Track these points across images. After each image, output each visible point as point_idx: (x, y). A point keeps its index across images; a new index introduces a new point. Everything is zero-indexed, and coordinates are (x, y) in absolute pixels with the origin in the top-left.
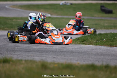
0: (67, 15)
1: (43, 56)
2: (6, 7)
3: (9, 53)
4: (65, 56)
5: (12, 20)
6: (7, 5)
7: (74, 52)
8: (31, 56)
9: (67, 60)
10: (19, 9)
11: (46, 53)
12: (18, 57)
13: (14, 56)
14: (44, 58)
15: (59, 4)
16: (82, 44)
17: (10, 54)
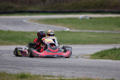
0: (86, 29)
1: (62, 72)
2: (24, 21)
3: (26, 68)
4: (84, 71)
5: (30, 34)
6: (25, 19)
7: (93, 67)
8: (50, 71)
9: (87, 75)
10: (37, 24)
11: (65, 68)
12: (36, 73)
13: (32, 71)
14: (62, 73)
15: (78, 18)
16: (102, 59)
17: (28, 69)
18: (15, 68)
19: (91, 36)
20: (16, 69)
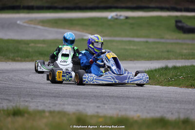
0: (119, 36)
1: (80, 105)
2: (18, 22)
4: (116, 105)
5: (28, 44)
6: (20, 19)
7: (131, 98)
8: (60, 104)
11: (85, 99)
13: (31, 105)
14: (81, 108)
15: (106, 18)
17: (25, 101)
18: (4, 99)
19: (127, 47)
20: (6, 101)
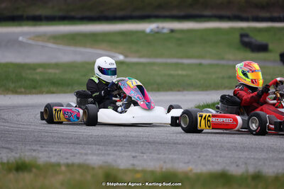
1: (108, 154)
2: (21, 39)
3: (28, 147)
4: (158, 154)
5: (35, 69)
6: (23, 34)
8: (81, 154)
9: (165, 162)
11: (115, 146)
12: (50, 157)
13: (41, 155)
14: (110, 159)
17: (32, 149)
18: (3, 148)
19: (172, 72)
20: (5, 150)
